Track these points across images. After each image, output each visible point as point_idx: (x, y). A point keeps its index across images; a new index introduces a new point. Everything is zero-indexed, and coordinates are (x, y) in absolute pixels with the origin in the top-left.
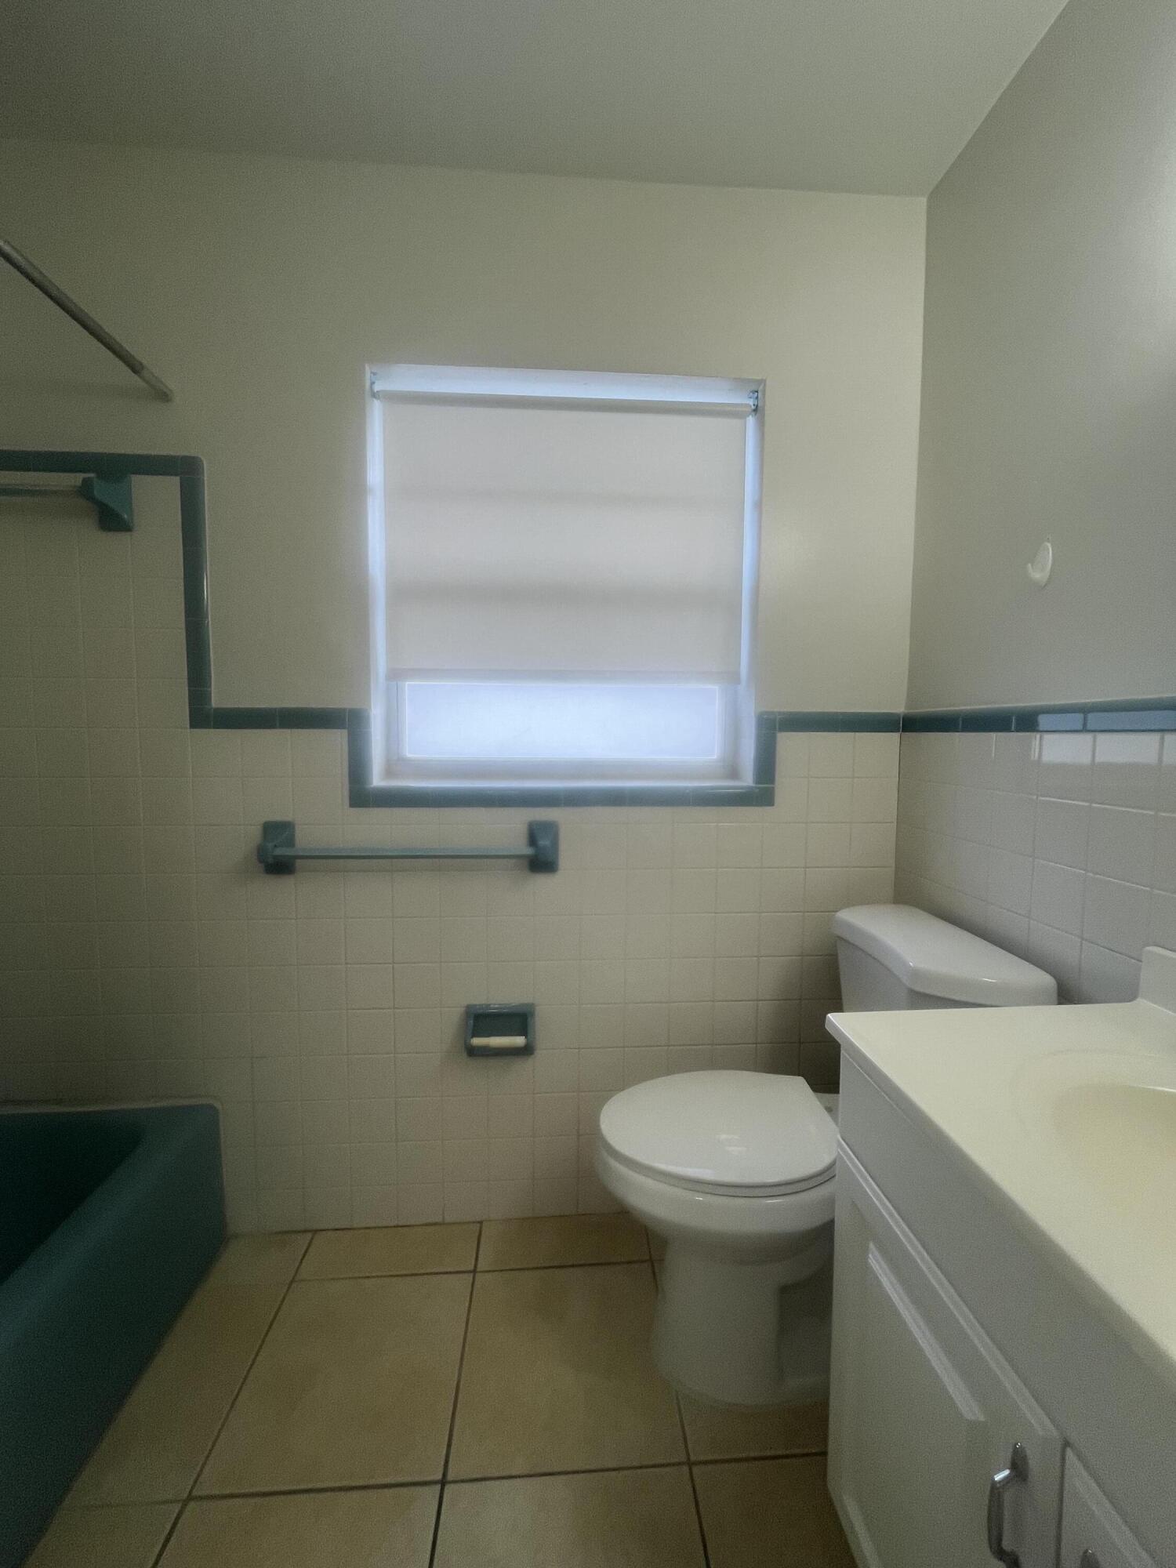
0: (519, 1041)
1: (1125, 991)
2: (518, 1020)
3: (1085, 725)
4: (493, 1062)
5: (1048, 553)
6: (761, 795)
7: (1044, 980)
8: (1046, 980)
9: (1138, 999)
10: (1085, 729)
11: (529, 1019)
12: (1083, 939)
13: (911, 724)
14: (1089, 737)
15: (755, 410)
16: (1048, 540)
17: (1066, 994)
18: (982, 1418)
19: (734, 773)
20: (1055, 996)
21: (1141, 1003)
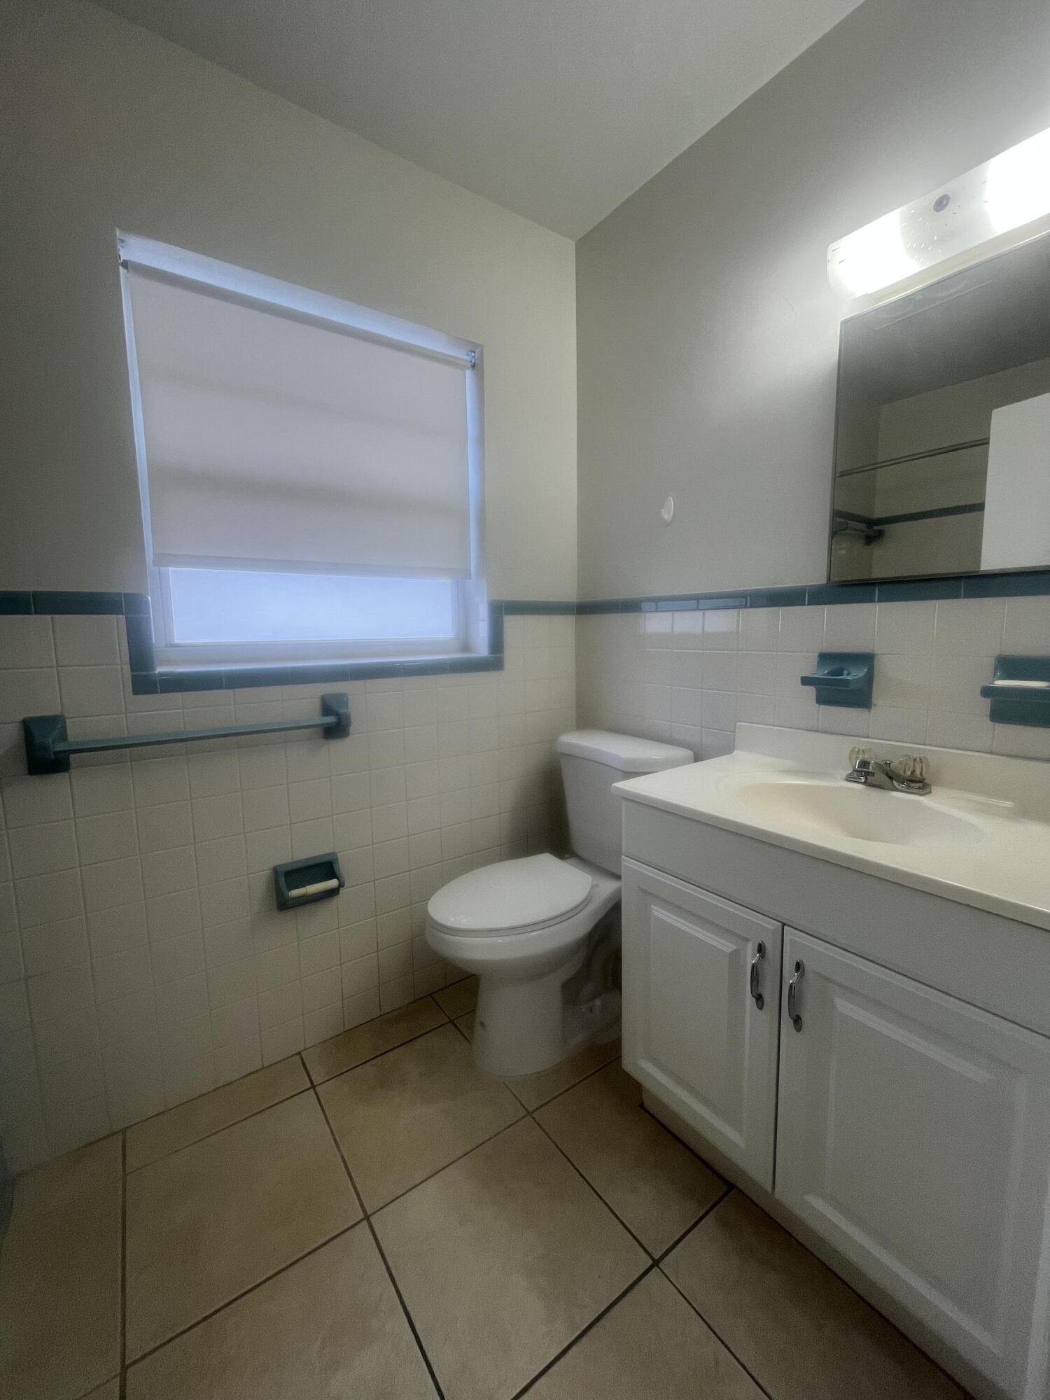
0: (333, 883)
1: (726, 748)
2: (326, 868)
3: (698, 607)
4: (309, 909)
5: (671, 502)
6: (494, 663)
7: (689, 753)
8: (690, 753)
9: (735, 752)
10: (698, 609)
11: (334, 865)
12: (702, 727)
13: (584, 609)
14: (700, 614)
15: (473, 366)
16: (670, 496)
17: (697, 758)
18: (735, 947)
19: (466, 647)
20: (693, 758)
21: (737, 753)
